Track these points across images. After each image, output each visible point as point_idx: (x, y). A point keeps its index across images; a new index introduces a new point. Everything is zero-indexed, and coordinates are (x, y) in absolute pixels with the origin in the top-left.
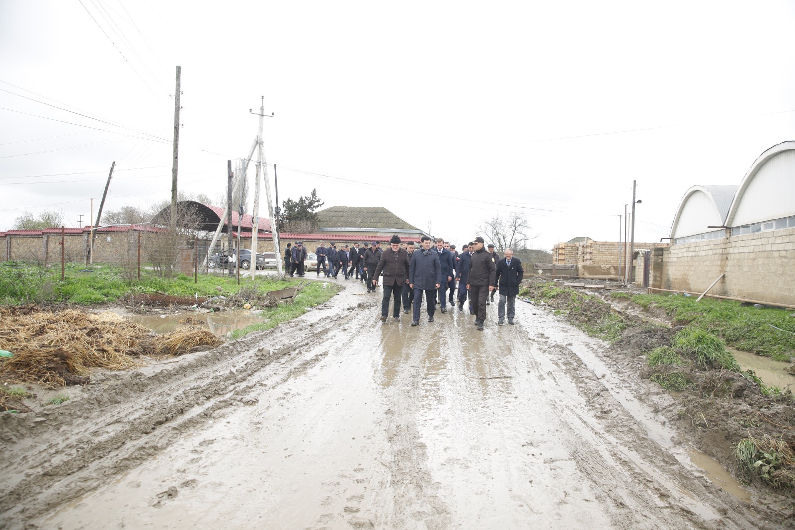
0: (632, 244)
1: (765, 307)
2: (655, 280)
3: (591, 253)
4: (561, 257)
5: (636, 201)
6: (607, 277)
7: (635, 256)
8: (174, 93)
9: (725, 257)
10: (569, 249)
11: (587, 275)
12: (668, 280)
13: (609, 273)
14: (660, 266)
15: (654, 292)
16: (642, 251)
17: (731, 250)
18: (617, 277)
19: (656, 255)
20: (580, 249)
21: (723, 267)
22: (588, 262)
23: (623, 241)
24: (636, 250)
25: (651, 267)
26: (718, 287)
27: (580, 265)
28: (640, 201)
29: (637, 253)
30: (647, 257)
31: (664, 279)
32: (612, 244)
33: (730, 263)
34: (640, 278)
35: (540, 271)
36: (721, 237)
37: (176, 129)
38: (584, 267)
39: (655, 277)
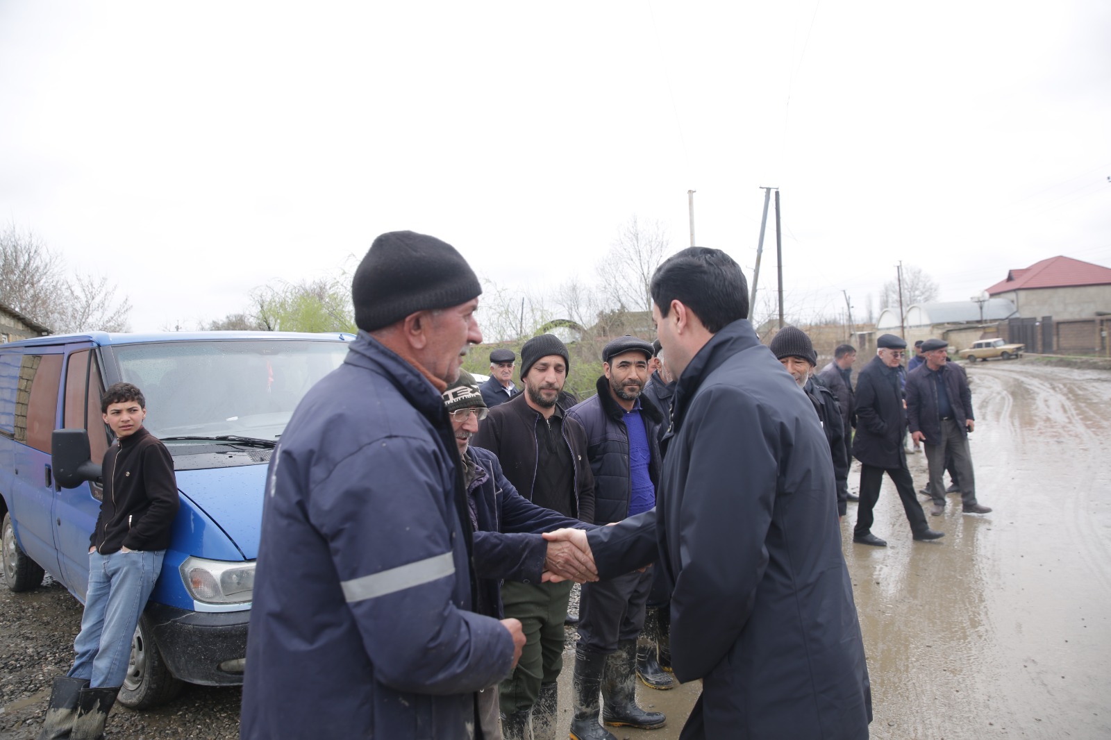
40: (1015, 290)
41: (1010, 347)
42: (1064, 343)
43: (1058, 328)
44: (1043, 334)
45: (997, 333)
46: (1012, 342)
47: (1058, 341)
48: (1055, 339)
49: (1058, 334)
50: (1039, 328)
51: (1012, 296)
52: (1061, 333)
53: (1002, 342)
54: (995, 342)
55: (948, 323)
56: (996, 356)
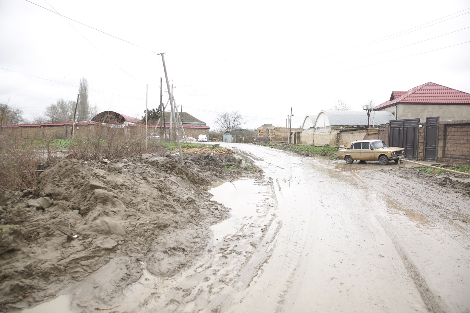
0: (290, 128)
1: (319, 146)
2: (297, 142)
3: (275, 132)
4: (262, 134)
5: (292, 115)
6: (281, 142)
7: (291, 134)
8: (160, 86)
9: (314, 135)
10: (265, 130)
11: (273, 141)
12: (301, 142)
13: (281, 140)
14: (299, 137)
15: (297, 145)
16: (294, 132)
17: (315, 134)
18: (285, 141)
19: (298, 134)
20: (270, 130)
21: (313, 138)
22: (273, 136)
23: (287, 127)
24: (292, 132)
25: (296, 138)
26: (312, 143)
27: (270, 137)
28: (293, 115)
29: (292, 133)
30: (295, 134)
31: (300, 142)
32: (282, 129)
33: (315, 137)
34: (293, 142)
35: (255, 140)
36: (313, 130)
37: (161, 97)
38: (272, 138)
39: (297, 141)
40: (396, 104)
41: (389, 150)
42: (451, 150)
43: (445, 131)
44: (426, 138)
45: (378, 135)
46: (391, 145)
47: (444, 147)
48: (441, 144)
49: (445, 139)
50: (421, 131)
51: (394, 109)
52: (448, 137)
53: (381, 144)
54: (373, 143)
55: (343, 126)
56: (374, 159)
